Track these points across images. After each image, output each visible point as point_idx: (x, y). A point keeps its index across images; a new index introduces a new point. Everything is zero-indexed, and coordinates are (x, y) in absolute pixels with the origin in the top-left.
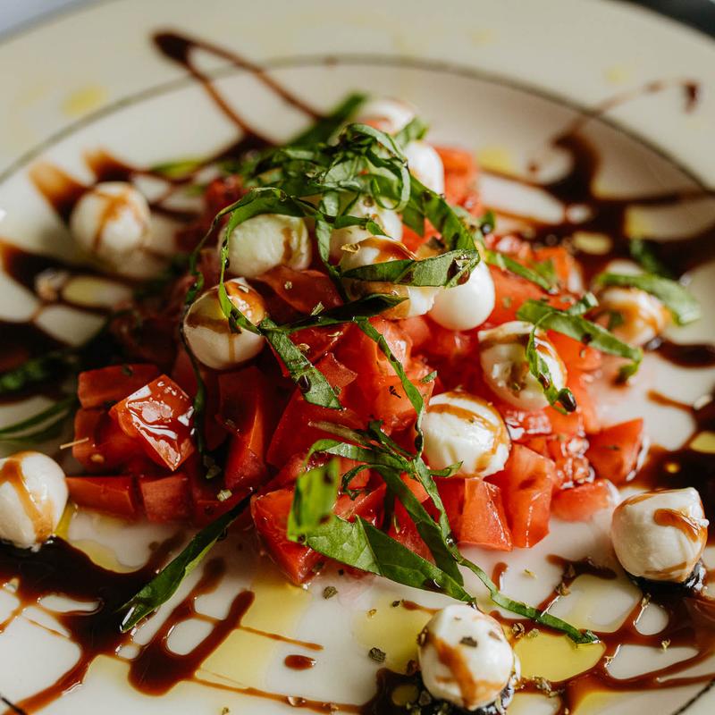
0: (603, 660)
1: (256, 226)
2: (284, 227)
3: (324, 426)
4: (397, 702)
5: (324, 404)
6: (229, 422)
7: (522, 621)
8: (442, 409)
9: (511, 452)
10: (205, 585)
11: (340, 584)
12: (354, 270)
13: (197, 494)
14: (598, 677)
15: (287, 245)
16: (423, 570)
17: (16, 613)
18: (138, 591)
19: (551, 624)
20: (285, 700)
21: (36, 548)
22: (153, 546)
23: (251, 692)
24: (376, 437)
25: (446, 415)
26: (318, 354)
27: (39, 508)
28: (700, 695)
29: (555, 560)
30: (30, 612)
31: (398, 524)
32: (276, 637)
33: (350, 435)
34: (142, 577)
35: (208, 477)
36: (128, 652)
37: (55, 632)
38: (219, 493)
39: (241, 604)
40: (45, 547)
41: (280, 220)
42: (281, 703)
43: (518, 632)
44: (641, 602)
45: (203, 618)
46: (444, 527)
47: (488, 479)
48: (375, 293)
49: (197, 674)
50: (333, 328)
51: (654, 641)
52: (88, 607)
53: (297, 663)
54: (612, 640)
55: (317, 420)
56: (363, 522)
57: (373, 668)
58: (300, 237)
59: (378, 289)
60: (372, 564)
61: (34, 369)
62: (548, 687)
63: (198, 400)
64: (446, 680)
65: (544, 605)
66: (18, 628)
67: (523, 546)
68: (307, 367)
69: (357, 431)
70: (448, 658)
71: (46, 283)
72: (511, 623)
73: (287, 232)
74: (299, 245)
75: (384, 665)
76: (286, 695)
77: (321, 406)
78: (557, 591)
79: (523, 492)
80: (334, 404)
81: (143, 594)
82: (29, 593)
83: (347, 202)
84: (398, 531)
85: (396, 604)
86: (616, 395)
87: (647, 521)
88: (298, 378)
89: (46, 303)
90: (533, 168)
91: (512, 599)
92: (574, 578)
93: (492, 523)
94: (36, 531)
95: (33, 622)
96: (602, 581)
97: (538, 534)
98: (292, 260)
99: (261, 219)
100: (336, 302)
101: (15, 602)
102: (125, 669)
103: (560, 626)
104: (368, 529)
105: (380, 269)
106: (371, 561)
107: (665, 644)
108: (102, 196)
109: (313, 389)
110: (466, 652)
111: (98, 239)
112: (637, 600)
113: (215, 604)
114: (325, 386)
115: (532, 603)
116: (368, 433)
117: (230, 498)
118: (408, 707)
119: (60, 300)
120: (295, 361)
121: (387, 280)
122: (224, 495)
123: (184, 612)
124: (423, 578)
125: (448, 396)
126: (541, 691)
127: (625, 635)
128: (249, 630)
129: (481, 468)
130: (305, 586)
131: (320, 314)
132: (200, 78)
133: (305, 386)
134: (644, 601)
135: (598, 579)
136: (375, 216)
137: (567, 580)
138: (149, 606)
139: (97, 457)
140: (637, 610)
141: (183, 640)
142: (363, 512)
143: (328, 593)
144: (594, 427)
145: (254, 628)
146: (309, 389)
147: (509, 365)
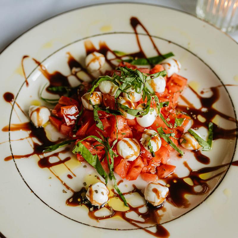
0: (126, 212)
1: (107, 83)
2: (112, 86)
3: (99, 133)
4: (82, 195)
5: (100, 128)
6: (82, 122)
7: (117, 194)
8: (125, 141)
9: (137, 158)
10: (63, 152)
11: (88, 166)
12: (118, 103)
13: (70, 133)
14: (123, 214)
15: (111, 90)
16: (103, 172)
17: (27, 138)
18: (50, 146)
19: (122, 198)
20: (62, 182)
21: (37, 127)
22: (59, 138)
23: (58, 177)
24: (107, 140)
25: (125, 143)
26: (102, 117)
27: (40, 120)
28: (135, 229)
29: (134, 186)
30: (30, 139)
31: (104, 161)
32: (69, 169)
33: (102, 137)
34: (53, 143)
35: (74, 130)
36: (41, 157)
37: (31, 146)
38: (74, 135)
39: (68, 159)
40: (39, 127)
41: (112, 84)
42: (61, 182)
43: (115, 196)
44: (144, 205)
45: (59, 158)
46: (112, 166)
47: (128, 162)
48: (120, 111)
49: (51, 168)
50: (108, 114)
51: (139, 214)
52: (40, 144)
53: (70, 177)
54: (132, 209)
55: (98, 131)
56: (97, 156)
57: (82, 186)
58: (115, 90)
59: (121, 110)
60: (95, 166)
61: (60, 88)
62: (112, 210)
63: (80, 114)
64: (88, 196)
65: (124, 194)
66: (25, 141)
67: (127, 179)
68: (98, 119)
69: (104, 137)
70: (91, 192)
71: (75, 70)
72: (115, 193)
73: (112, 87)
74: (114, 91)
75: (85, 187)
76: (63, 181)
77: (99, 128)
78: (129, 193)
79: (134, 168)
80: (102, 129)
81: (51, 147)
82: (31, 135)
83: (128, 86)
84: (103, 162)
85: (96, 176)
86: (177, 158)
87: (151, 189)
88: (96, 120)
89: (72, 74)
90: (202, 92)
91: (119, 189)
92: (135, 192)
93: (121, 171)
94: (38, 124)
95: (29, 141)
96: (140, 196)
97: (133, 179)
98: (111, 94)
99: (109, 82)
100: (112, 108)
101: (28, 136)
102: (39, 159)
103: (124, 200)
104: (97, 158)
105: (122, 106)
106: (95, 165)
107: (140, 216)
108: (94, 55)
109: (99, 124)
110: (94, 193)
111: (88, 65)
112: (144, 204)
113: (63, 156)
114: (102, 124)
115: (122, 192)
116: (106, 139)
117: (75, 137)
118: (83, 197)
119: (75, 75)
120: (96, 117)
121: (123, 109)
122: (74, 136)
123: (56, 155)
124: (102, 174)
125: (129, 140)
126: (110, 210)
127: (136, 210)
128: (65, 165)
129: (127, 158)
130: (81, 162)
131: (108, 109)
132: (136, 33)
133: (97, 123)
134: (145, 205)
135: (139, 195)
136: (133, 93)
137: (133, 192)
138: (51, 150)
139: (57, 115)
140: (142, 206)
141: (52, 160)
142: (99, 154)
143: (85, 166)
144: (164, 162)
145: (67, 165)
146: (98, 123)
147: (145, 140)
